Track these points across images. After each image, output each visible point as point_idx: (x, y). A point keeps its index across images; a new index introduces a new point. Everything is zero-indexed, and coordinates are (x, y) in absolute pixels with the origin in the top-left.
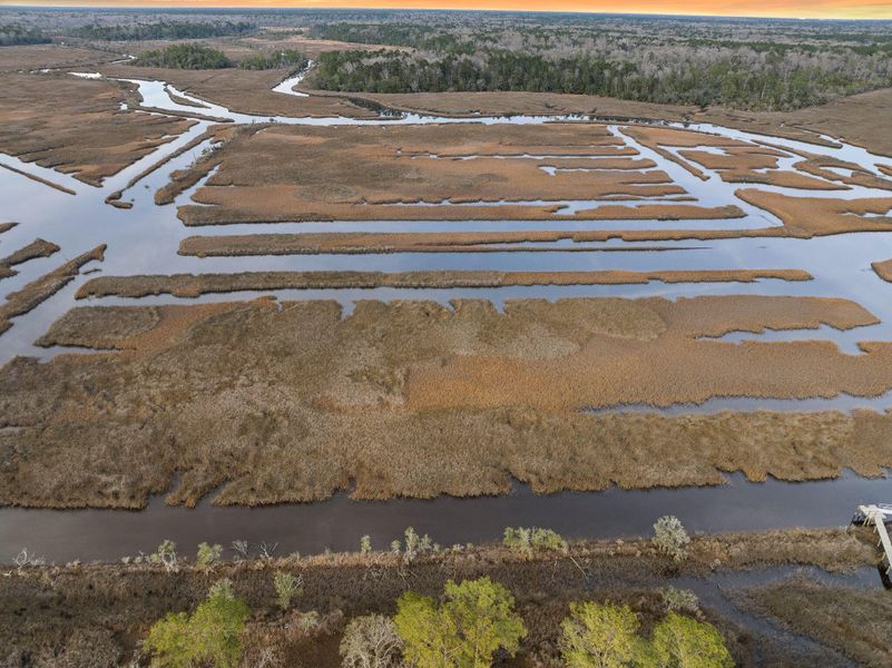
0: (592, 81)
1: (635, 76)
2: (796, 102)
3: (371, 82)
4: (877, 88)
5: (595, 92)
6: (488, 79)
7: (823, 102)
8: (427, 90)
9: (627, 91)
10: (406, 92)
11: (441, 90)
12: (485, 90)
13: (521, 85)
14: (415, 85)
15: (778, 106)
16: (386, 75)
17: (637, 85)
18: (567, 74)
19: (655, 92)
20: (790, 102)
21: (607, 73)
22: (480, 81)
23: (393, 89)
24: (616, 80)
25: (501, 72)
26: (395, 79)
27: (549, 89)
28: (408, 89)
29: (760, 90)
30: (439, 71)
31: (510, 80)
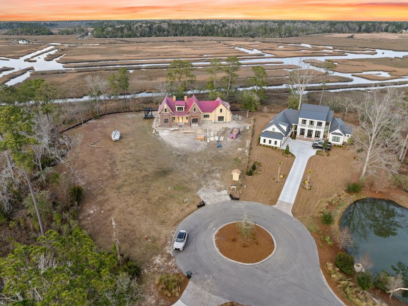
0: (210, 31)
1: (226, 28)
2: (287, 35)
3: (120, 34)
4: (317, 33)
5: (212, 35)
6: (168, 32)
7: (297, 36)
8: (144, 37)
9: (224, 33)
10: (135, 37)
11: (150, 36)
12: (168, 36)
13: (182, 34)
14: (138, 35)
15: (281, 36)
16: (126, 31)
17: (228, 31)
18: (200, 29)
19: (235, 34)
20: (285, 34)
21: (216, 28)
22: (165, 33)
23: (130, 36)
24: (219, 30)
25: (173, 29)
26: (130, 33)
27: (194, 35)
28: (135, 36)
29: (274, 31)
30: (148, 29)
31: (177, 32)
